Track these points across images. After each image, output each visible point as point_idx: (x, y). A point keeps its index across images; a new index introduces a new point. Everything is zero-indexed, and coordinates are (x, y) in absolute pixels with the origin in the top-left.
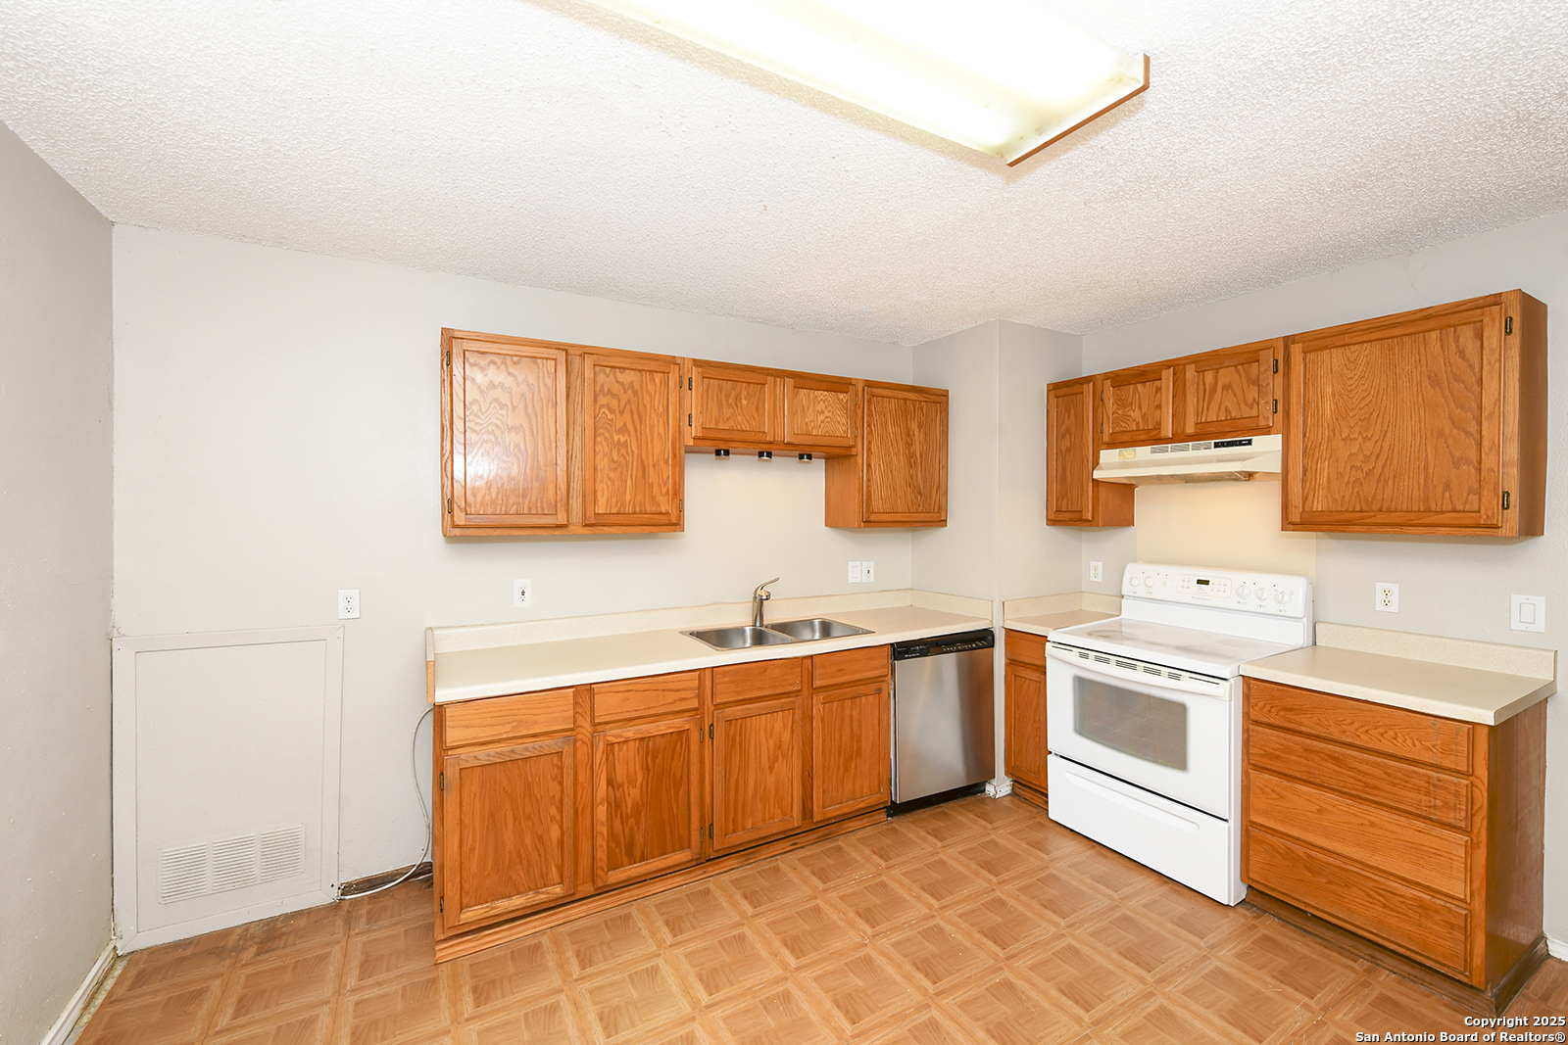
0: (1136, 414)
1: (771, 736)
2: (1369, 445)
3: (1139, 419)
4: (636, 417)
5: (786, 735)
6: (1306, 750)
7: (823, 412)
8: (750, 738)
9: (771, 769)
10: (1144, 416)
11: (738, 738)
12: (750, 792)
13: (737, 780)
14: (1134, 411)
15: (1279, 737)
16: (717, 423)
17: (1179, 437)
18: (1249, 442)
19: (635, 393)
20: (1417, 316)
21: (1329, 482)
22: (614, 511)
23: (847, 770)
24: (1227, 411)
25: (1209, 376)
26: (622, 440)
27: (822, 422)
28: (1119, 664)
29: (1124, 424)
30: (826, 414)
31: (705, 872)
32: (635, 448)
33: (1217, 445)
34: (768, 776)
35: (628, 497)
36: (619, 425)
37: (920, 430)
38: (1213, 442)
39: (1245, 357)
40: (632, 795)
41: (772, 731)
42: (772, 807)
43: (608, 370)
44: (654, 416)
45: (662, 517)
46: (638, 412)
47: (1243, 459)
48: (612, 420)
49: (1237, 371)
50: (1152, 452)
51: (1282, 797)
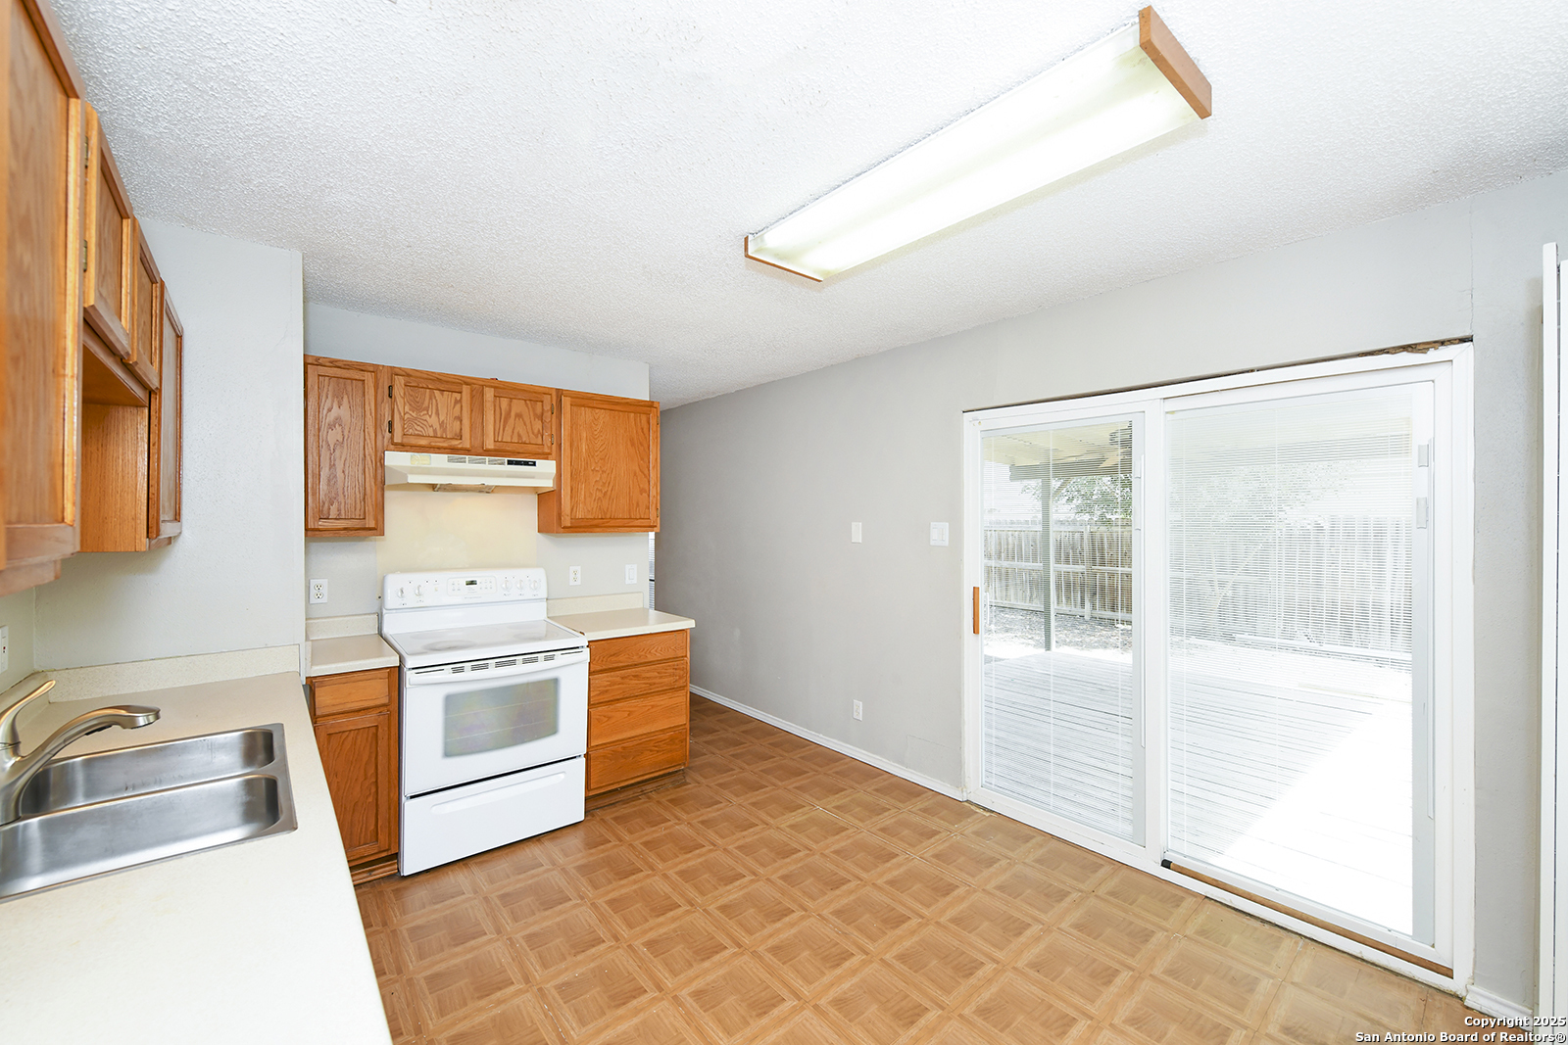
0: (433, 420)
2: (605, 475)
3: (437, 426)
6: (622, 678)
10: (442, 424)
14: (430, 416)
15: (607, 677)
17: (480, 451)
18: (534, 464)
20: (624, 401)
21: (585, 498)
24: (519, 436)
25: (504, 402)
28: (498, 665)
29: (419, 428)
33: (510, 463)
38: (506, 459)
39: (532, 395)
47: (531, 477)
49: (527, 405)
50: (449, 461)
51: (609, 718)
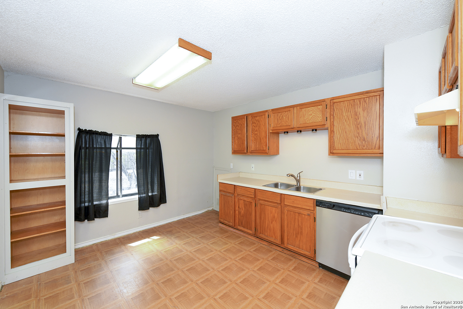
1: (272, 213)
4: (259, 127)
5: (276, 215)
7: (311, 114)
8: (266, 211)
9: (272, 223)
11: (263, 210)
12: (266, 226)
13: (263, 221)
16: (277, 125)
19: (259, 122)
22: (255, 150)
23: (296, 237)
26: (256, 133)
27: (311, 118)
30: (313, 115)
31: (259, 241)
32: (259, 135)
34: (271, 224)
35: (257, 147)
36: (256, 130)
37: (364, 111)
40: (242, 212)
41: (272, 212)
42: (272, 233)
43: (254, 118)
44: (262, 126)
45: (264, 151)
46: (259, 126)
48: (254, 129)
